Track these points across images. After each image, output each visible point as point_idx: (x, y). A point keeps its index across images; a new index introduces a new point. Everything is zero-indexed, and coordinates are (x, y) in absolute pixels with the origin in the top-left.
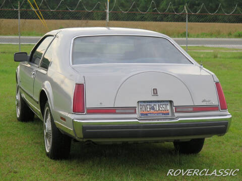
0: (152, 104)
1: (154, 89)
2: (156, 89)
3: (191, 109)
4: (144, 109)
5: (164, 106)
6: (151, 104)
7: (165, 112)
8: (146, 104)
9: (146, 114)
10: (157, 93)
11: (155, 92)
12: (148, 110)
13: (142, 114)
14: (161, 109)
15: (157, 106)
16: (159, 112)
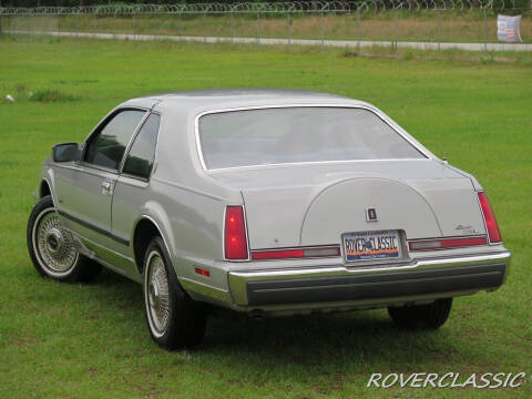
0: (368, 238)
1: (370, 210)
2: (373, 210)
3: (438, 244)
4: (352, 247)
5: (388, 241)
6: (364, 237)
7: (390, 251)
8: (357, 237)
9: (358, 257)
10: (375, 217)
11: (372, 214)
12: (361, 248)
13: (350, 257)
14: (383, 246)
15: (376, 240)
16: (380, 251)
